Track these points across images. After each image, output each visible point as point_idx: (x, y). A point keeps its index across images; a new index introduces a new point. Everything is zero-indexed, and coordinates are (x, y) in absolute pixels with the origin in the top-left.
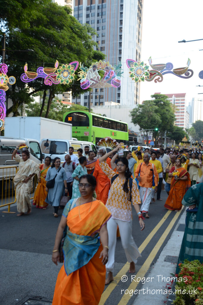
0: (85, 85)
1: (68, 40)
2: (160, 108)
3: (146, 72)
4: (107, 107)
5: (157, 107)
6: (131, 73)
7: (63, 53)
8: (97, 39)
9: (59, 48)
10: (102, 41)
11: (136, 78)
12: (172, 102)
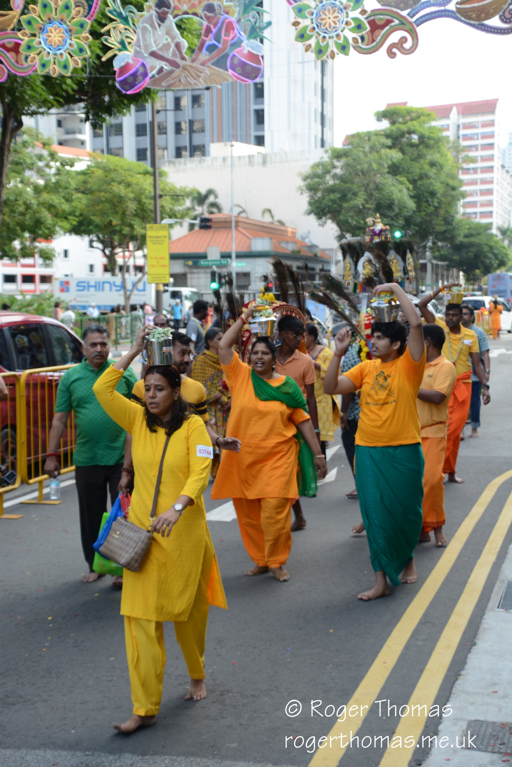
0: (131, 79)
2: (408, 158)
3: (355, 19)
4: (220, 161)
5: (395, 155)
6: (301, 26)
11: (318, 43)
12: (450, 134)
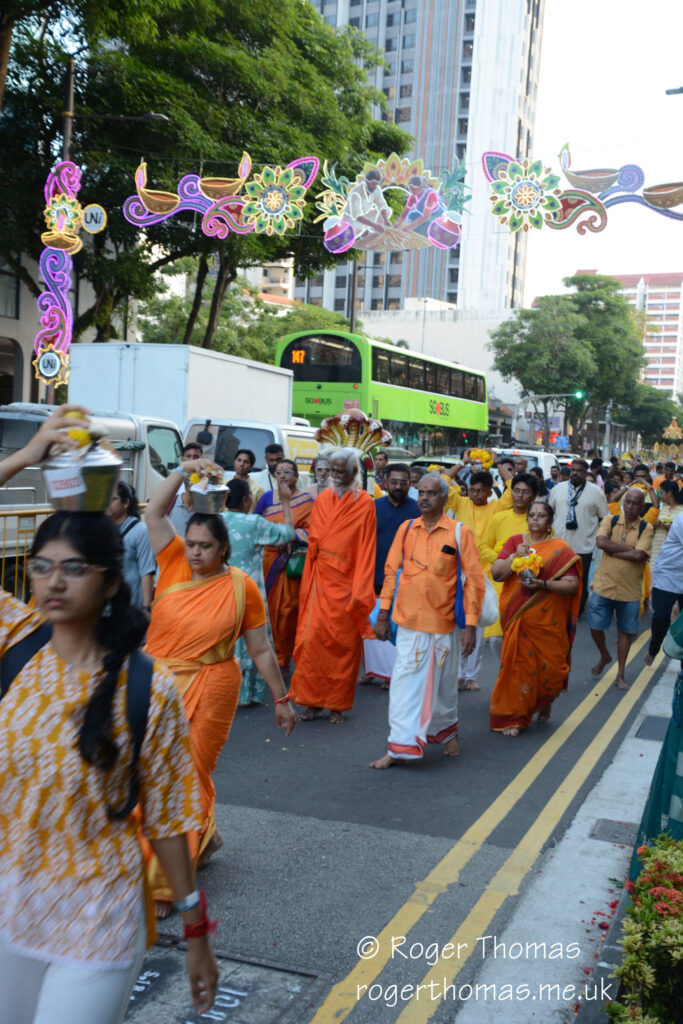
0: (338, 240)
1: (286, 83)
2: (593, 323)
3: (548, 197)
4: (413, 315)
5: (582, 320)
6: (498, 201)
7: (267, 127)
8: (384, 82)
9: (256, 111)
10: (402, 88)
11: (513, 216)
12: (636, 303)
